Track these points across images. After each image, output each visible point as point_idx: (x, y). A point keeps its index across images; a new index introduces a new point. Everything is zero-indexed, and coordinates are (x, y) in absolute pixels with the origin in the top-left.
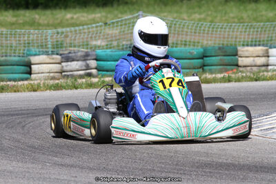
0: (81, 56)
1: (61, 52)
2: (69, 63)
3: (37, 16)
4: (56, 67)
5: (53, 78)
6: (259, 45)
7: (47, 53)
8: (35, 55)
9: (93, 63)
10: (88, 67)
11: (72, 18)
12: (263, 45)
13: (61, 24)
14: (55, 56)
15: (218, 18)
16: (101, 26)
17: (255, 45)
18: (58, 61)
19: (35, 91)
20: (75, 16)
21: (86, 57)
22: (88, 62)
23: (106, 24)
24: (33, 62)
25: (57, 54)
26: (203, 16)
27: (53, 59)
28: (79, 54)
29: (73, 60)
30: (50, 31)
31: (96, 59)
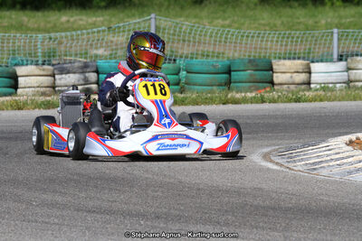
0: (78, 67)
1: (54, 62)
2: (64, 76)
3: (25, 19)
4: (47, 80)
5: (43, 94)
6: (299, 58)
7: (37, 65)
8: (22, 65)
9: (93, 76)
10: (87, 81)
11: (68, 21)
12: (304, 59)
13: (55, 29)
14: (46, 67)
15: (246, 25)
16: (104, 31)
17: (294, 59)
18: (49, 73)
19: (19, 109)
20: (72, 19)
21: (84, 68)
22: (87, 75)
23: (109, 28)
24: (19, 73)
25: (49, 65)
26: (227, 22)
27: (44, 70)
28: (76, 64)
29: (68, 72)
30: (40, 36)
31: (97, 72)
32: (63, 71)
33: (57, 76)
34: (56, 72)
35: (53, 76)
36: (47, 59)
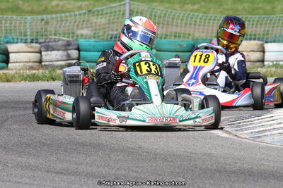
0: (62, 45)
1: (41, 41)
2: (49, 53)
3: (21, 2)
4: (35, 56)
5: (31, 68)
6: (255, 40)
7: (26, 42)
8: (13, 43)
9: (74, 53)
10: (69, 57)
14: (34, 45)
16: (85, 14)
18: (37, 50)
19: (8, 81)
21: (67, 46)
22: (69, 52)
23: (90, 11)
25: (37, 43)
26: (196, 7)
27: (32, 47)
28: (60, 43)
29: (53, 50)
30: (29, 18)
31: (79, 49)
32: (49, 48)
33: (43, 53)
34: (42, 49)
35: (40, 52)
36: (34, 37)
